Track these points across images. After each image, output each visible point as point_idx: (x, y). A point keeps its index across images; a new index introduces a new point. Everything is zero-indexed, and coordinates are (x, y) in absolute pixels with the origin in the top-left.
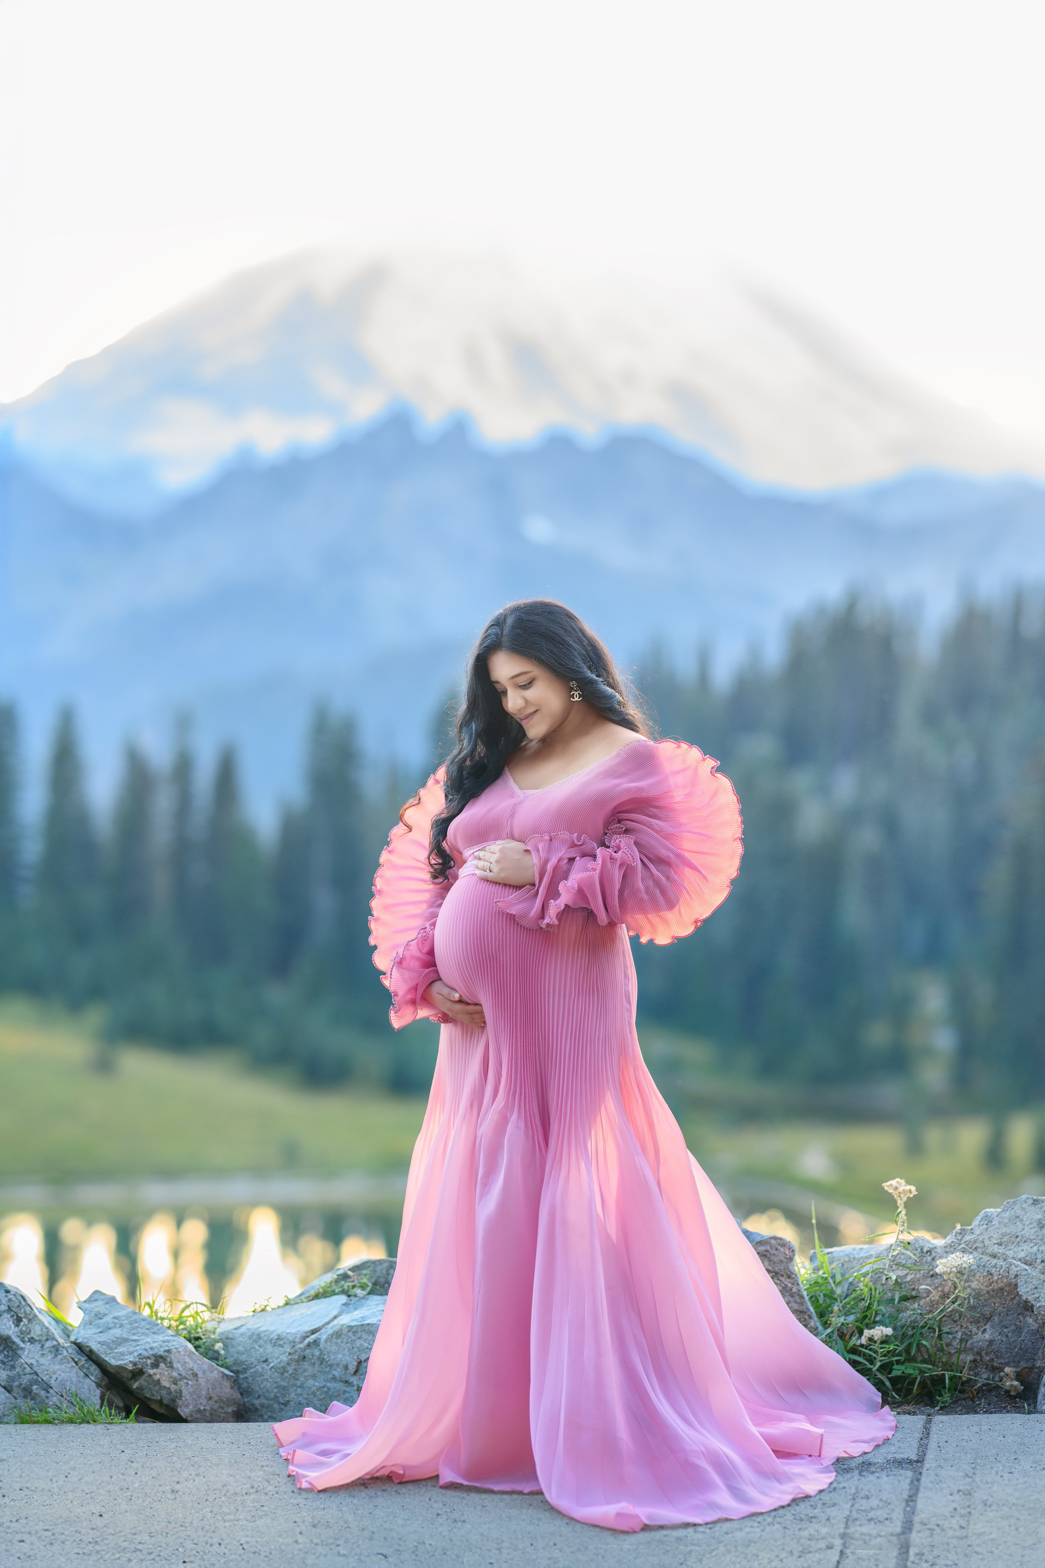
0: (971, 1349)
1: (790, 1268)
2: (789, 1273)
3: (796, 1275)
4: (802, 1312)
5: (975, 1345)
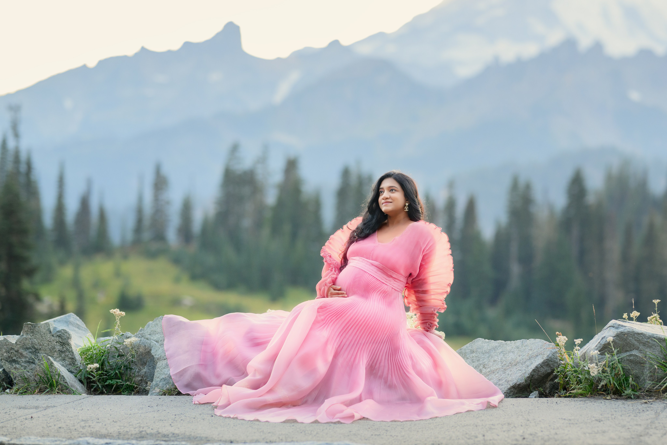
0: (140, 375)
1: (69, 341)
2: (68, 343)
3: (71, 344)
4: (73, 359)
5: (142, 373)
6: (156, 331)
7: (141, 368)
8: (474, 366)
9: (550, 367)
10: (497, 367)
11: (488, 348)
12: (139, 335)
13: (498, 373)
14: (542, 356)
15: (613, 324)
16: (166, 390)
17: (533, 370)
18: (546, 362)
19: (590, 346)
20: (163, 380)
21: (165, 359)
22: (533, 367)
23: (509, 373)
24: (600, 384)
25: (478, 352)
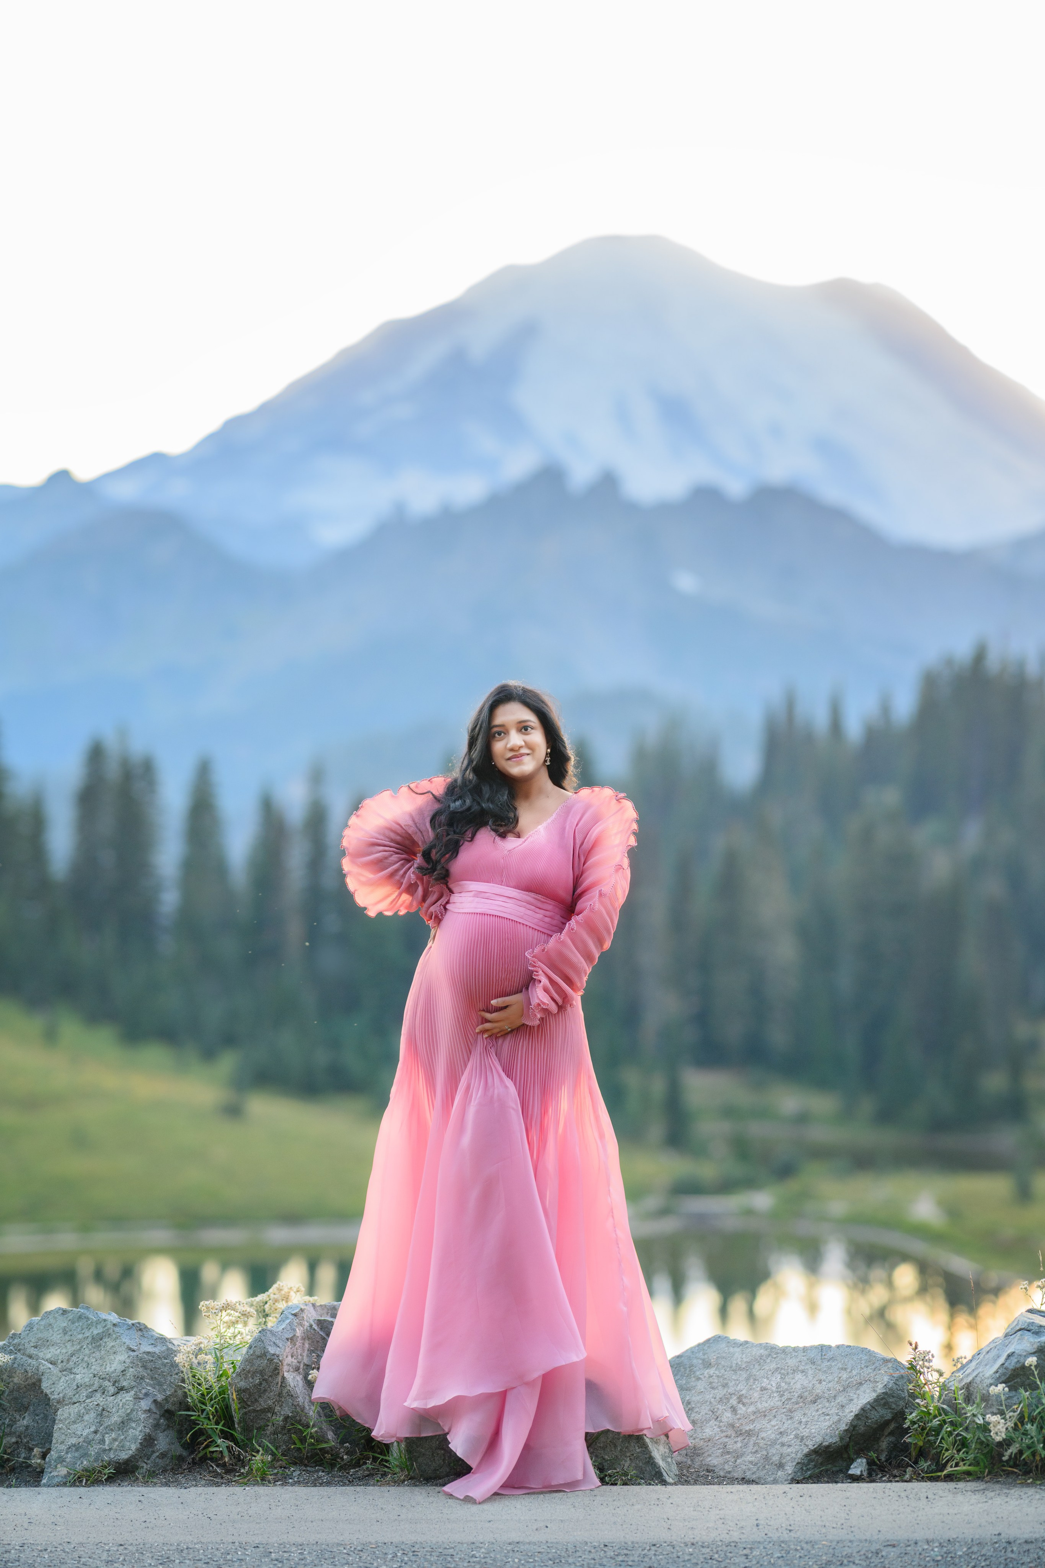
0: (15, 1433)
5: (18, 1429)
6: (49, 1339)
7: (15, 1418)
8: (718, 1398)
9: (890, 1408)
10: (772, 1404)
11: (745, 1360)
12: (11, 1348)
13: (775, 1417)
14: (871, 1385)
15: (1028, 1325)
16: (83, 1471)
17: (856, 1416)
18: (882, 1399)
19: (980, 1370)
20: (74, 1448)
21: (76, 1403)
22: (854, 1408)
23: (801, 1419)
24: (1006, 1451)
25: (720, 1367)
